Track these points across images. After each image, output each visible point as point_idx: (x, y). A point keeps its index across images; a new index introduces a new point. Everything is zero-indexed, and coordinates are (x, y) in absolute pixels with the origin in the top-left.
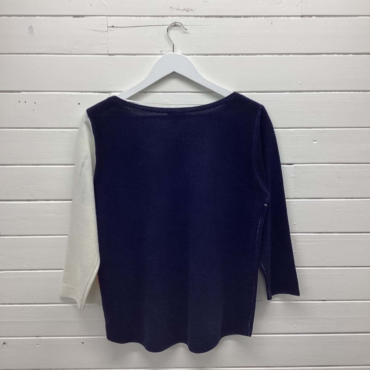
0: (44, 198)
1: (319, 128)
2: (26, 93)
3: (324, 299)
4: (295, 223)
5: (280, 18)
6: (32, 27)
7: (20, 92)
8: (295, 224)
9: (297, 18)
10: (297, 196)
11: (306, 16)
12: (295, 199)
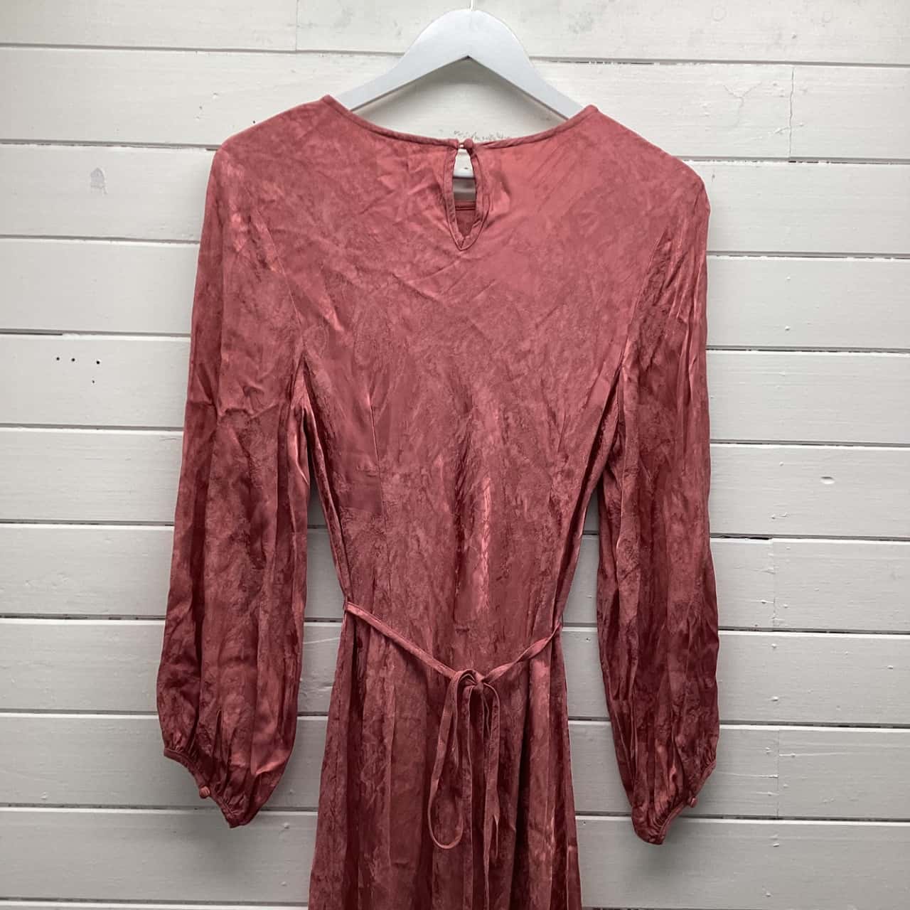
0: (107, 611)
1: (838, 444)
2: (77, 337)
4: (776, 698)
5: (735, 163)
6: (101, 172)
7: (61, 335)
8: (776, 701)
9: (779, 164)
10: (781, 622)
11: (801, 160)
12: (774, 630)
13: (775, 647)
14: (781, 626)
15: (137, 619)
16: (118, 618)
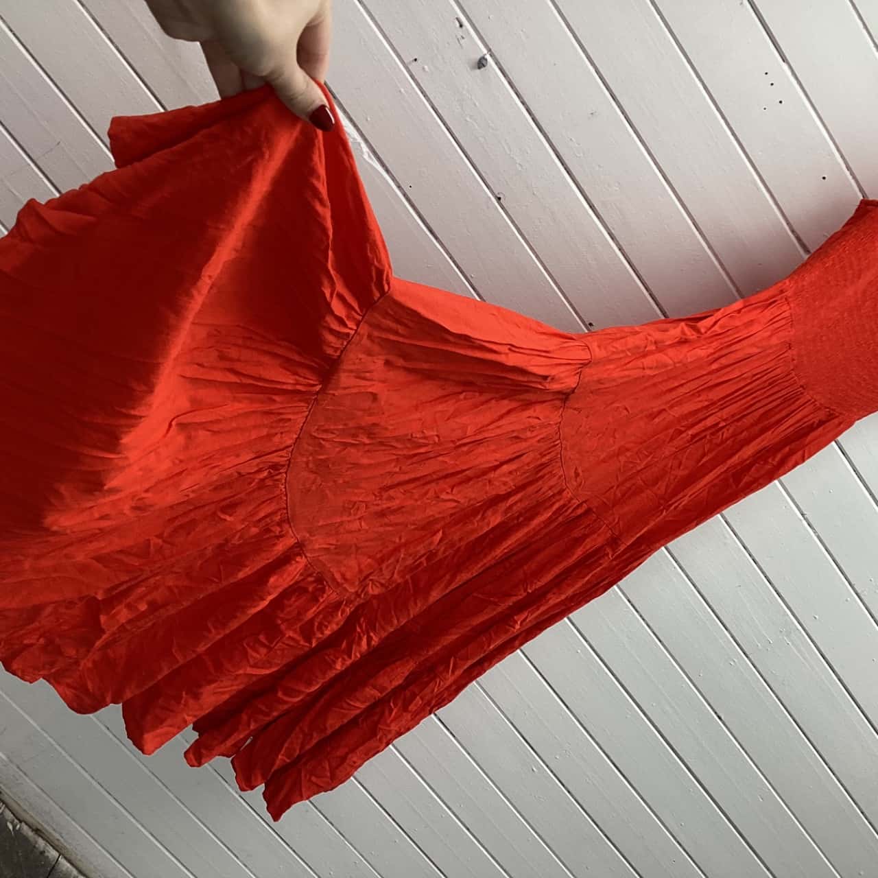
0: (613, 229)
2: (789, 73)
3: (723, 718)
4: (817, 617)
7: (784, 61)
8: (815, 618)
10: (865, 595)
12: (857, 594)
13: (847, 600)
14: (862, 597)
15: (620, 250)
16: (613, 238)
